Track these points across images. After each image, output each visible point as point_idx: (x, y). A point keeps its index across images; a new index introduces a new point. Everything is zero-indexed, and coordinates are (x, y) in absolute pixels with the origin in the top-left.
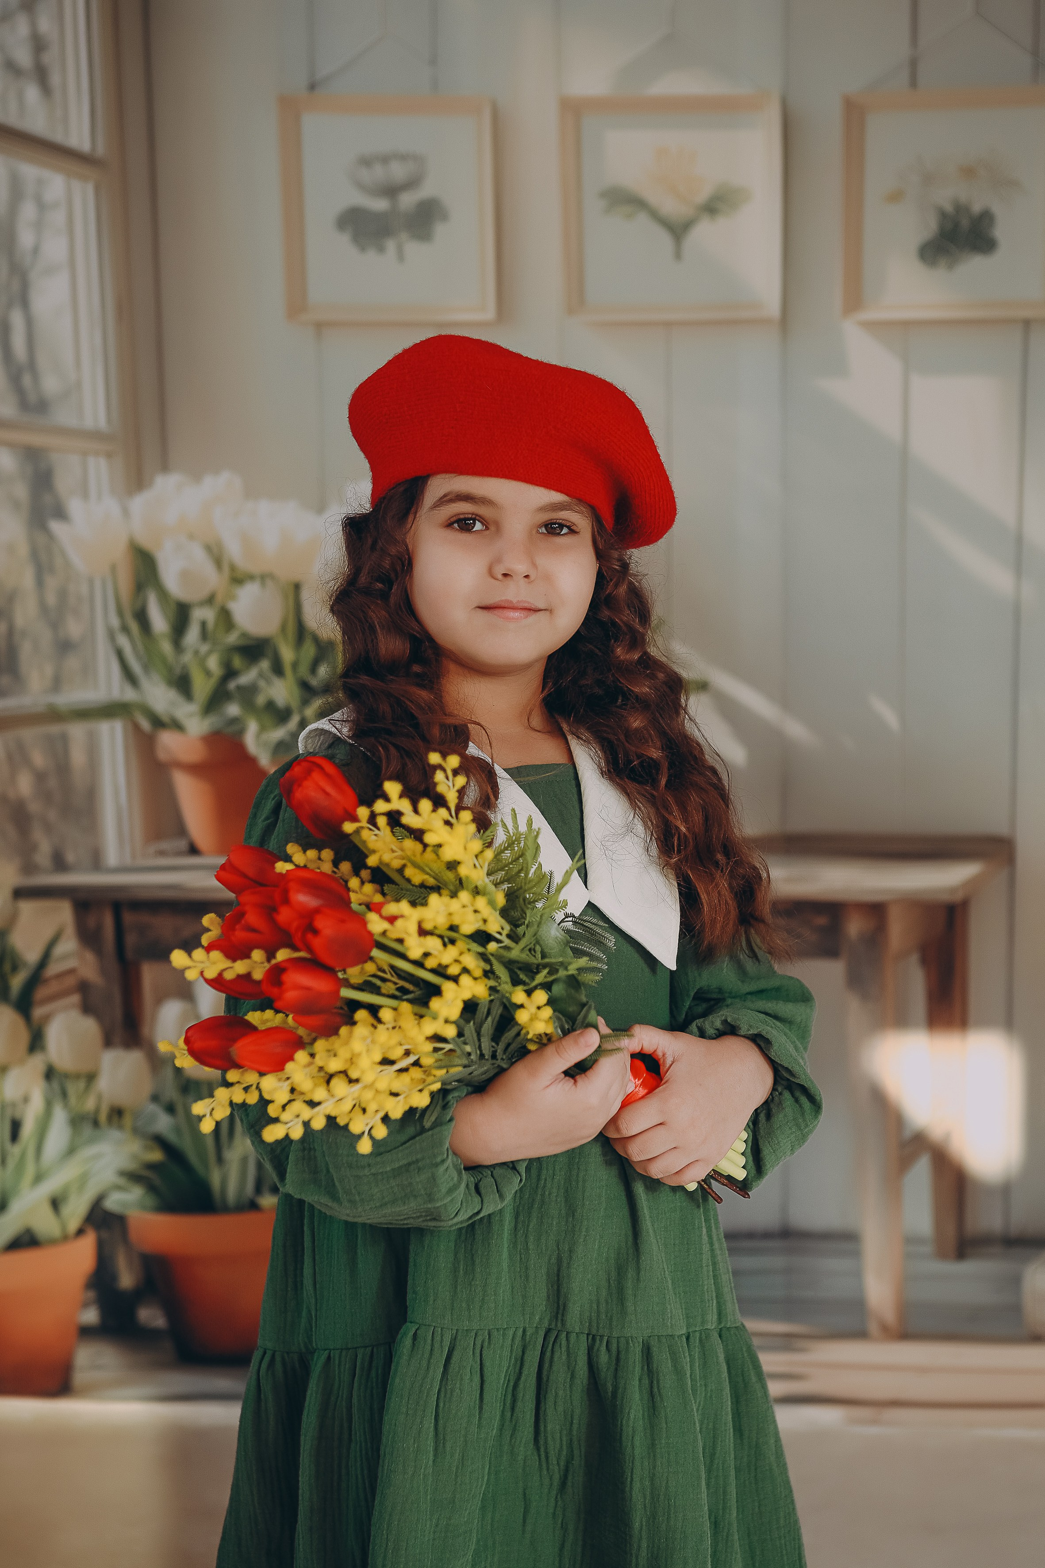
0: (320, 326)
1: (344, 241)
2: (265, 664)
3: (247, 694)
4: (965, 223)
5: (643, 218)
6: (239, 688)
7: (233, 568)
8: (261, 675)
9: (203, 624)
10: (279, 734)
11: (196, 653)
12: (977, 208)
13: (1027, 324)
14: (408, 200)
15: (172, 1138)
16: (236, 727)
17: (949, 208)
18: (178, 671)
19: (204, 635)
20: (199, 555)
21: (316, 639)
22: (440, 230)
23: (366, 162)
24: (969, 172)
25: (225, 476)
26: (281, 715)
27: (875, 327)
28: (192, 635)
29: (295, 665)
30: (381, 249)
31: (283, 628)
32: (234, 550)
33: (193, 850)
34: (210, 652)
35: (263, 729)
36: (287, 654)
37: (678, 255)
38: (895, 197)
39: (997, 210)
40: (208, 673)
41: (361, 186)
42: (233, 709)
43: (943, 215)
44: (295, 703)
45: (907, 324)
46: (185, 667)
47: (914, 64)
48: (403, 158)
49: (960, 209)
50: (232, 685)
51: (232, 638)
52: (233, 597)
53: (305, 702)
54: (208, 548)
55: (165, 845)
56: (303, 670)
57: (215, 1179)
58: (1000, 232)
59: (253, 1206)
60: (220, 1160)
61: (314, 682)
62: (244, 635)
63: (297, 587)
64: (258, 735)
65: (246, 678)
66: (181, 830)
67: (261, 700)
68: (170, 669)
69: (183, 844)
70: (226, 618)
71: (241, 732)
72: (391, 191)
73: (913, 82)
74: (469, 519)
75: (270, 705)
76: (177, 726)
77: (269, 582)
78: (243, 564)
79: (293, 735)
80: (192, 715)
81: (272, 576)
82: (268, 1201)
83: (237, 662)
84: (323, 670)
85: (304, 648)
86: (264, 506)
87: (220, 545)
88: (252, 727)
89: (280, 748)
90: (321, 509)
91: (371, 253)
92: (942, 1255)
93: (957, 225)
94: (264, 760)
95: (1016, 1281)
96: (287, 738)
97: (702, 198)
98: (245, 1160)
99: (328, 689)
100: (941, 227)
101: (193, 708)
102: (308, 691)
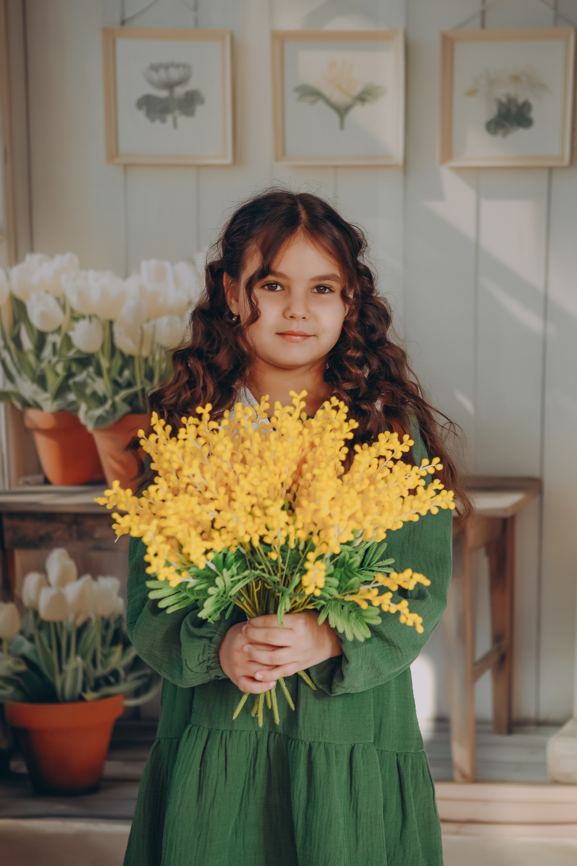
0: (126, 166)
1: (142, 114)
2: (91, 369)
3: (81, 387)
4: (514, 109)
5: (321, 103)
6: (75, 383)
7: (72, 311)
8: (88, 376)
9: (54, 345)
10: (99, 412)
11: (50, 362)
12: (521, 100)
13: (551, 169)
14: (180, 91)
15: (32, 657)
16: (74, 406)
17: (504, 100)
18: (38, 373)
19: (55, 351)
20: (52, 303)
21: (122, 354)
22: (199, 109)
23: (155, 68)
24: (516, 79)
25: (68, 255)
26: (101, 401)
27: (459, 170)
28: (47, 351)
29: (109, 370)
30: (164, 120)
31: (102, 347)
32: (73, 300)
33: (47, 482)
34: (58, 362)
35: (89, 408)
36: (105, 363)
37: (342, 127)
38: (472, 93)
39: (533, 101)
40: (57, 375)
41: (152, 83)
42: (72, 397)
43: (500, 104)
44: (109, 393)
45: (479, 169)
46: (42, 370)
47: (483, 13)
48: (177, 66)
49: (511, 101)
50: (71, 382)
51: (71, 354)
52: (73, 329)
53: (115, 393)
54: (58, 299)
55: (29, 479)
56: (115, 374)
57: (58, 683)
58: (534, 115)
59: (81, 699)
60: (61, 670)
61: (121, 380)
62: (79, 351)
63: (111, 323)
64: (86, 413)
65: (79, 378)
66: (39, 469)
67: (88, 391)
68: (34, 372)
69: (40, 478)
70: (68, 341)
71: (77, 410)
72: (170, 86)
73: (483, 25)
74: (274, 284)
75: (94, 394)
76: (38, 406)
77: (94, 320)
78: (79, 309)
79: (107, 412)
80: (47, 399)
81: (96, 316)
82: (90, 696)
83: (74, 368)
84: (126, 373)
85: (115, 360)
86: (91, 274)
87: (64, 297)
88: (83, 407)
89: (100, 420)
90: (126, 276)
91: (158, 123)
92: (498, 731)
93: (509, 110)
94: (90, 427)
95: (543, 748)
96: (104, 414)
97: (357, 91)
98: (76, 670)
99: (130, 384)
100: (500, 111)
101: (47, 395)
102: (117, 386)
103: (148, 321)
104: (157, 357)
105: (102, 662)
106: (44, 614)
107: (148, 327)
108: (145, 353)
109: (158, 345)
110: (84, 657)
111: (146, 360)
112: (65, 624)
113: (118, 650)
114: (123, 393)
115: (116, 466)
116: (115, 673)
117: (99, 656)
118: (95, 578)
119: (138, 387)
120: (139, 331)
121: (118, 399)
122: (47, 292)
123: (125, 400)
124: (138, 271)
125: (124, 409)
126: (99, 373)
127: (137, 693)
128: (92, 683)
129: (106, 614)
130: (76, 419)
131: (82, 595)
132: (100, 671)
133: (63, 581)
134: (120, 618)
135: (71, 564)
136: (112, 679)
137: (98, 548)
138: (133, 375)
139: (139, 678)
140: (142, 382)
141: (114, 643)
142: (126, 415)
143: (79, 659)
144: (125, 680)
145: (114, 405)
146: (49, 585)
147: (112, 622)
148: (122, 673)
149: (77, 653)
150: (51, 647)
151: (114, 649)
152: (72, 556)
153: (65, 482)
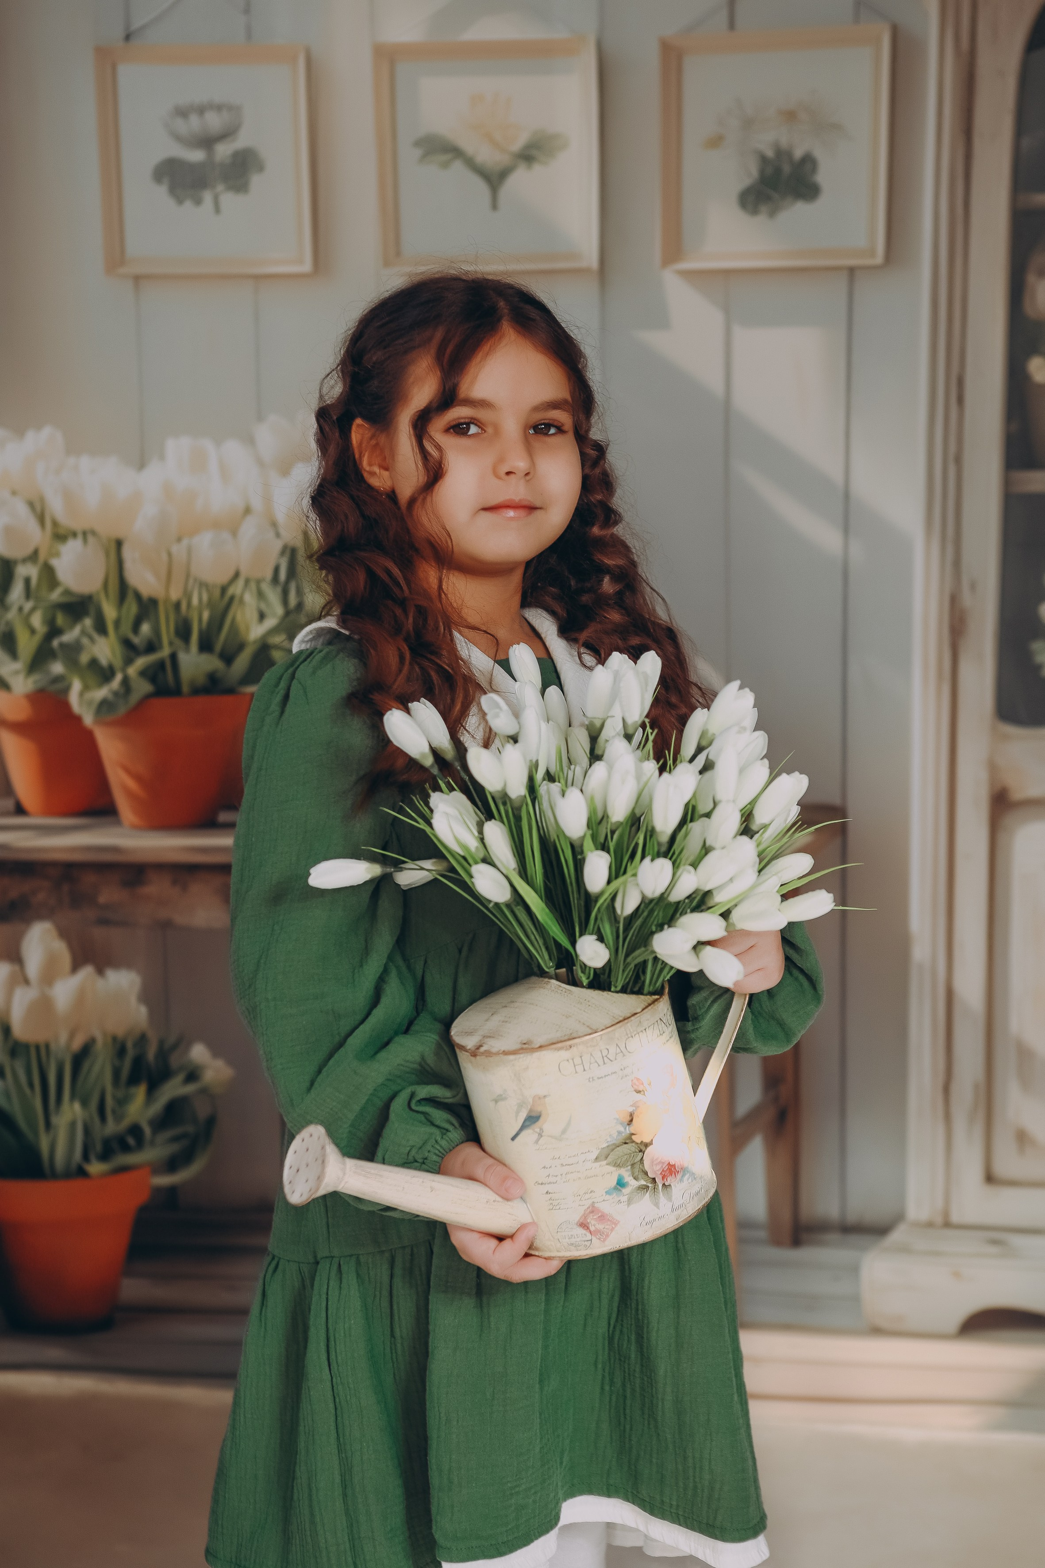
0: (137, 279)
1: (162, 191)
2: (88, 622)
3: (71, 652)
4: (787, 169)
5: (458, 166)
6: (62, 645)
7: (55, 524)
8: (84, 632)
9: (27, 581)
10: (102, 693)
11: (21, 609)
12: (798, 154)
13: (852, 271)
14: (223, 151)
15: (2, 1102)
16: (62, 684)
17: (770, 154)
18: (2, 628)
19: (28, 593)
20: (22, 510)
21: (138, 596)
22: (256, 181)
23: (182, 112)
24: (790, 116)
25: (47, 431)
26: (105, 674)
27: (694, 277)
28: (16, 592)
29: (117, 623)
30: (198, 202)
31: (106, 585)
32: (56, 507)
33: (20, 810)
34: (33, 610)
35: (86, 688)
36: (110, 612)
37: (494, 206)
38: (715, 142)
39: (819, 154)
40: (33, 631)
41: (178, 138)
42: (57, 668)
43: (764, 160)
44: (118, 663)
45: (727, 273)
46: (8, 623)
47: (732, 4)
48: (219, 108)
49: (782, 154)
50: (55, 643)
51: (55, 596)
52: (57, 555)
53: (128, 661)
54: (31, 505)
56: (126, 629)
57: (44, 1145)
58: (822, 177)
59: (81, 1173)
60: (48, 1125)
61: (136, 640)
62: (67, 592)
63: (119, 544)
64: (81, 694)
65: (68, 637)
66: (7, 789)
67: (84, 658)
69: (9, 804)
70: (49, 574)
71: (67, 690)
72: (207, 142)
73: (732, 25)
75: (94, 663)
76: (3, 685)
77: (91, 539)
78: (66, 521)
79: (116, 694)
80: (17, 673)
81: (94, 533)
82: (95, 1168)
83: (60, 620)
84: (145, 628)
85: (126, 606)
86: (85, 462)
87: (42, 500)
88: (77, 686)
89: (104, 706)
90: (141, 465)
91: (188, 204)
92: (776, 1241)
93: (778, 171)
94: (88, 720)
95: (854, 1270)
96: (110, 697)
97: (517, 145)
98: (73, 1125)
99: (151, 647)
100: (762, 172)
101: (18, 666)
102: (130, 650)
103: (179, 540)
104: (195, 601)
105: (114, 1112)
106: (19, 1030)
107: (179, 551)
108: (175, 594)
109: (195, 580)
110: (85, 1103)
111: (177, 605)
112: (53, 1047)
113: (140, 1092)
114: (141, 662)
115: (131, 784)
116: (135, 1130)
117: (109, 1102)
118: (100, 971)
119: (165, 652)
120: (165, 557)
121: (132, 671)
122: (14, 493)
123: (143, 673)
124: (162, 457)
125: (143, 687)
126: (101, 627)
127: (172, 1165)
128: (99, 1147)
129: (120, 1032)
130: (66, 705)
131: (80, 999)
132: (112, 1128)
133: (49, 976)
134: (142, 1040)
135: (61, 947)
136: (131, 1141)
137: (104, 922)
138: (156, 631)
139: (175, 1139)
140: (171, 644)
141: (134, 1080)
142: (148, 697)
143: (77, 1106)
144: (152, 1143)
145: (126, 682)
146: (27, 982)
147: (129, 1045)
148: (147, 1131)
149: (73, 1096)
150: (31, 1085)
151: (133, 1090)
152: (63, 933)
153: (50, 811)
